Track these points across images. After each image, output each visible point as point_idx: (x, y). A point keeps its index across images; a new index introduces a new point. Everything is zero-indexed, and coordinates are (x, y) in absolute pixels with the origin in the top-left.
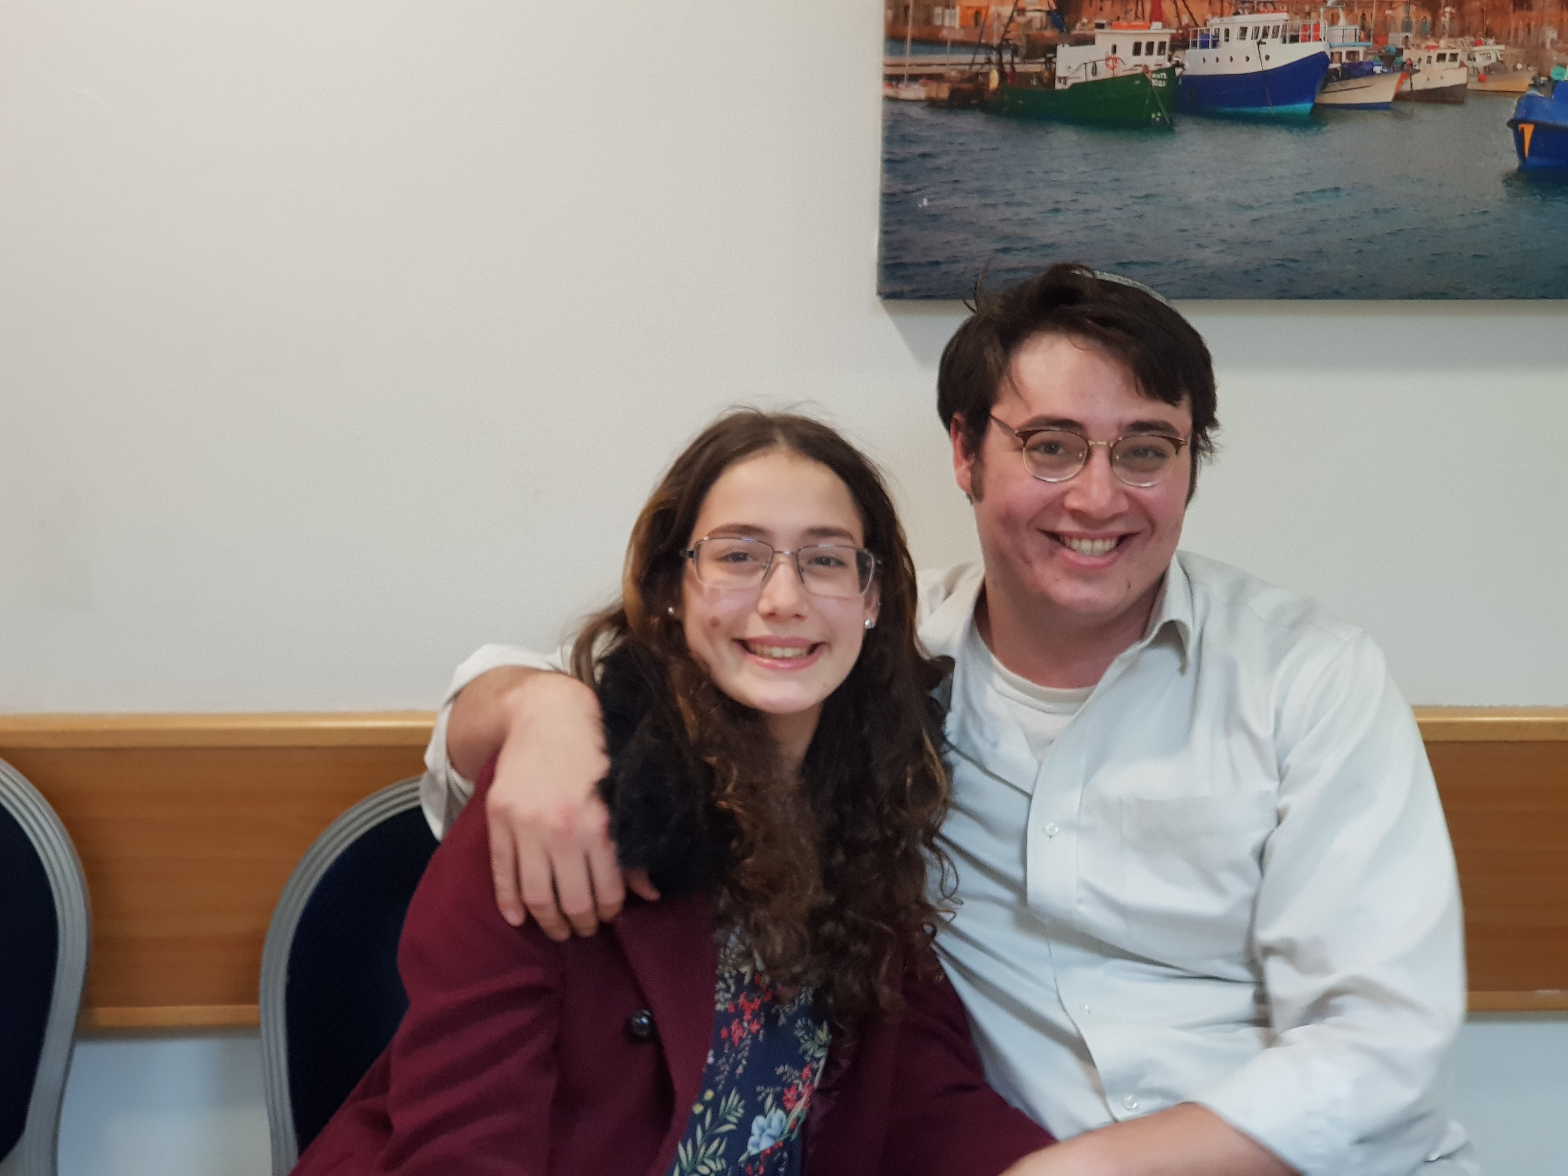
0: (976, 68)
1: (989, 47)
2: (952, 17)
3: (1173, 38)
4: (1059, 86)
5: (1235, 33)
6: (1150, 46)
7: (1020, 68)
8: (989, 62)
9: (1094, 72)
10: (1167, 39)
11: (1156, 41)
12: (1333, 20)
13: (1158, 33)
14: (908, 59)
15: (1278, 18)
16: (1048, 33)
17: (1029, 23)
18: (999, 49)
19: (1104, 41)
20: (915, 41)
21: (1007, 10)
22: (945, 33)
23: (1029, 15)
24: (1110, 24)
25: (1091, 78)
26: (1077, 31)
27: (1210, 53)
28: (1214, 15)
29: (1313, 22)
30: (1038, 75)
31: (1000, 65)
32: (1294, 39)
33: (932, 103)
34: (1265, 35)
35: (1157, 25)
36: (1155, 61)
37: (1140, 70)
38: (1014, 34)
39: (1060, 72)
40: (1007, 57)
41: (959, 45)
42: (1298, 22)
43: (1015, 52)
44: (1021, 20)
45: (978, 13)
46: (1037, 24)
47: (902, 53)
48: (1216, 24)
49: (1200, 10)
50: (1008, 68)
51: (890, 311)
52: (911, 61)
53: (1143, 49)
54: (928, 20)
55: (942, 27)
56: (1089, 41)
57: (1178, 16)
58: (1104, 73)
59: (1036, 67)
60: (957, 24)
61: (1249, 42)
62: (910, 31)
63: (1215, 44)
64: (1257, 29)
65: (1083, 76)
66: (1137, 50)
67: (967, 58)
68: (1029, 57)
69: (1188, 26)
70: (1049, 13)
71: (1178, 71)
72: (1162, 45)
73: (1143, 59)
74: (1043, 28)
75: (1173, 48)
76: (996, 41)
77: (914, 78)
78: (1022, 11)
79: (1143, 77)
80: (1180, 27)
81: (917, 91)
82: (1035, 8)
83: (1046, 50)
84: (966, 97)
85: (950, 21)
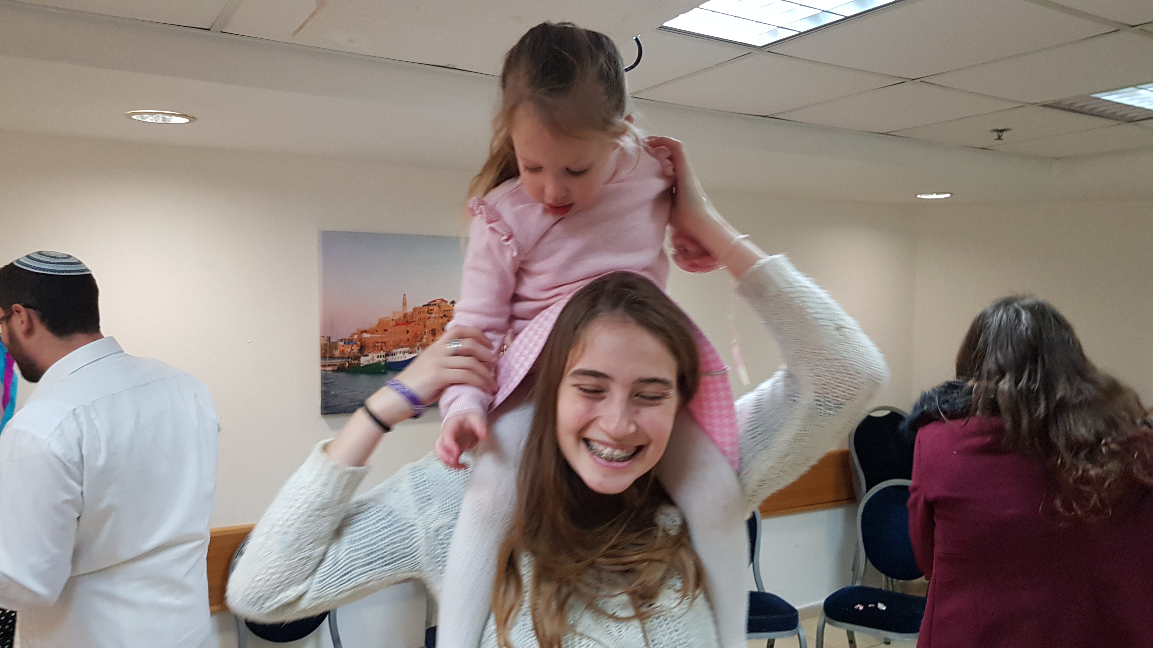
0: (343, 363)
1: (346, 358)
2: (337, 352)
3: (386, 354)
4: (362, 365)
5: (398, 353)
6: (381, 356)
7: (353, 362)
8: (346, 361)
9: (369, 362)
10: (384, 354)
11: (382, 355)
12: (418, 349)
13: (382, 353)
14: (328, 361)
15: (407, 349)
16: (359, 354)
17: (354, 353)
18: (348, 358)
19: (371, 356)
20: (329, 357)
21: (349, 350)
22: (336, 356)
23: (354, 351)
24: (372, 352)
25: (368, 363)
26: (365, 354)
27: (394, 357)
28: (394, 349)
29: (414, 349)
30: (357, 364)
31: (348, 362)
32: (411, 353)
33: (333, 371)
34: (405, 352)
35: (382, 352)
36: (382, 359)
37: (379, 361)
38: (351, 355)
39: (362, 362)
40: (350, 360)
41: (339, 358)
42: (412, 350)
43: (352, 359)
44: (352, 352)
45: (343, 351)
46: (356, 353)
47: (326, 360)
48: (394, 351)
49: (391, 348)
50: (350, 362)
51: (324, 418)
52: (328, 362)
53: (379, 357)
54: (331, 353)
55: (335, 354)
56: (367, 355)
57: (386, 349)
58: (371, 362)
59: (356, 362)
60: (338, 353)
61: (402, 354)
62: (328, 355)
63: (395, 355)
64: (403, 352)
65: (367, 363)
66: (378, 357)
67: (341, 361)
68: (355, 359)
69: (388, 352)
70: (359, 350)
71: (387, 361)
72: (383, 356)
73: (379, 359)
74: (357, 353)
75: (386, 356)
76: (347, 357)
77: (329, 365)
78: (353, 350)
79: (380, 362)
80: (387, 351)
81: (330, 368)
82: (356, 349)
83: (358, 358)
84: (341, 369)
85: (337, 353)
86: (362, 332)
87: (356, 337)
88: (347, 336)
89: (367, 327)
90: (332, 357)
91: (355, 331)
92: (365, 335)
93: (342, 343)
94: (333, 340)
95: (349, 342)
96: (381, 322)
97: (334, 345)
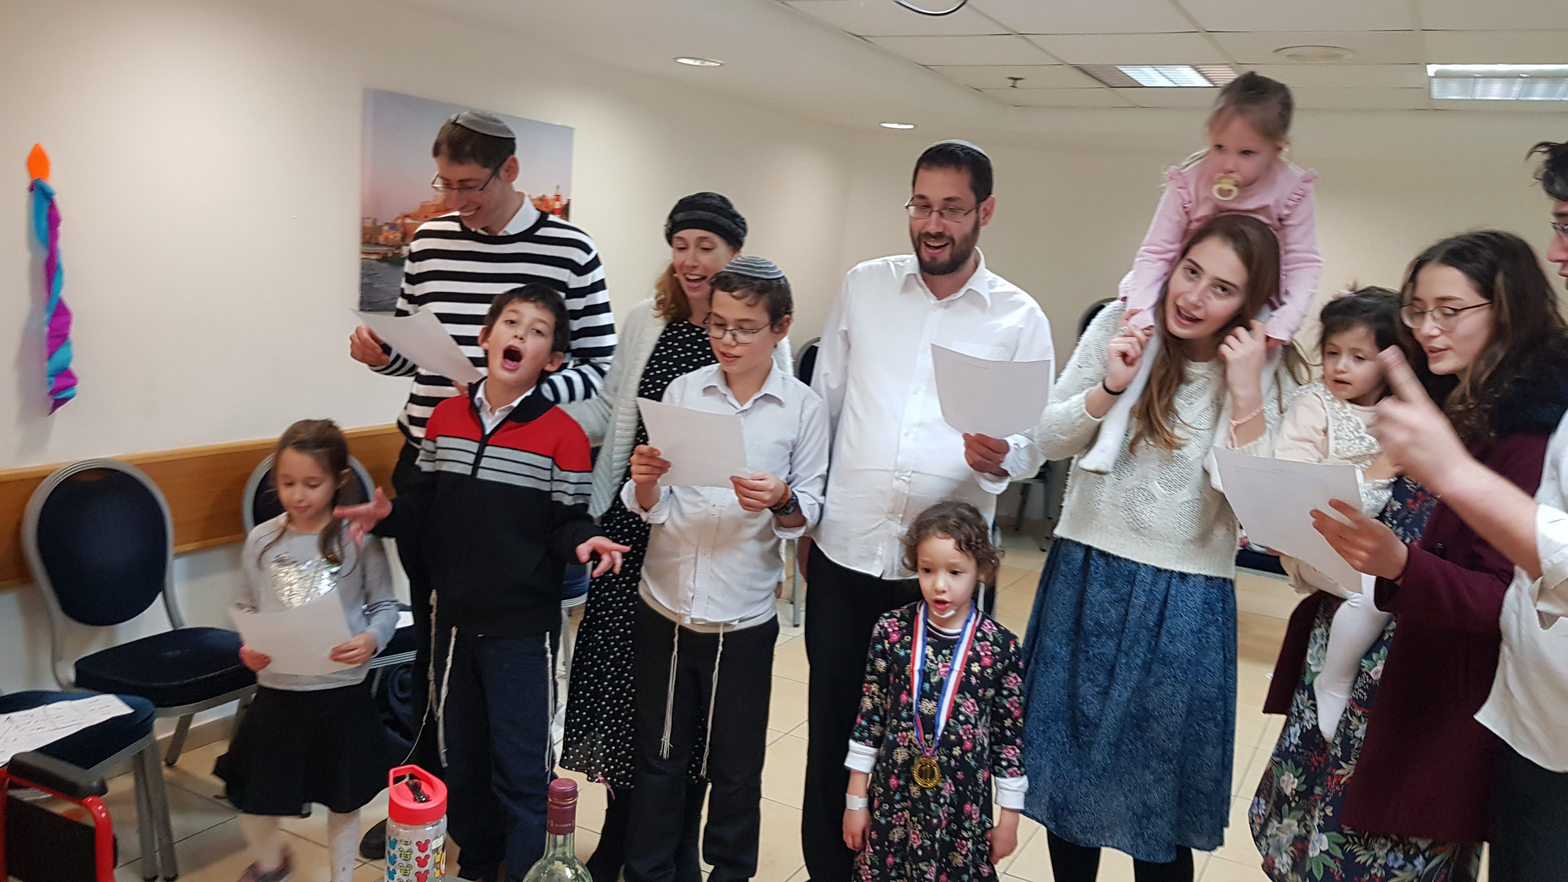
7: (395, 251)
17: (397, 240)
18: (390, 246)
20: (371, 244)
22: (380, 242)
23: (397, 238)
31: (390, 250)
33: (378, 260)
38: (394, 243)
40: (393, 248)
41: (383, 245)
43: (395, 247)
44: (395, 239)
45: (387, 237)
47: (367, 246)
50: (393, 251)
52: (369, 249)
54: (376, 239)
55: (379, 240)
62: (373, 241)
67: (385, 249)
68: (397, 249)
70: (401, 238)
74: (400, 241)
77: (373, 253)
78: (395, 237)
81: (374, 257)
82: (399, 235)
83: (399, 247)
84: (384, 259)
85: (381, 239)
86: (406, 216)
87: (399, 221)
88: (390, 221)
89: (410, 211)
90: (377, 244)
91: (398, 215)
92: (408, 221)
93: (386, 228)
94: (379, 224)
95: (393, 226)
96: (423, 207)
97: (378, 230)
